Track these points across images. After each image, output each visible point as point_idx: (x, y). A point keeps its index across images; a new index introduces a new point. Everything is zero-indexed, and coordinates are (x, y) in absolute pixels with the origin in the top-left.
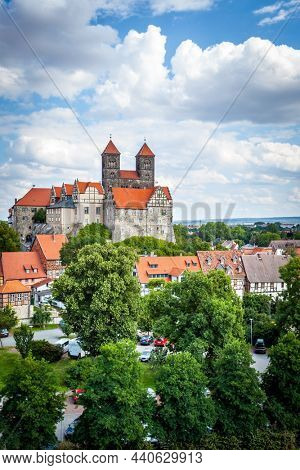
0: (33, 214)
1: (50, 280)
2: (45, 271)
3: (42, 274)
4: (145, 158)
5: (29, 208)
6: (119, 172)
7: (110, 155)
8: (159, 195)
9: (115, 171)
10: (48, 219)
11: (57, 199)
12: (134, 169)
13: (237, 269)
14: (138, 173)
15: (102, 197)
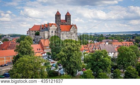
0: (35, 33)
1: (45, 53)
2: (43, 50)
3: (42, 51)
4: (68, 16)
5: (34, 31)
6: (61, 20)
7: (58, 15)
8: (73, 27)
9: (59, 20)
10: (40, 34)
11: (43, 28)
12: (65, 19)
13: (99, 49)
14: (66, 20)
15: (56, 28)
